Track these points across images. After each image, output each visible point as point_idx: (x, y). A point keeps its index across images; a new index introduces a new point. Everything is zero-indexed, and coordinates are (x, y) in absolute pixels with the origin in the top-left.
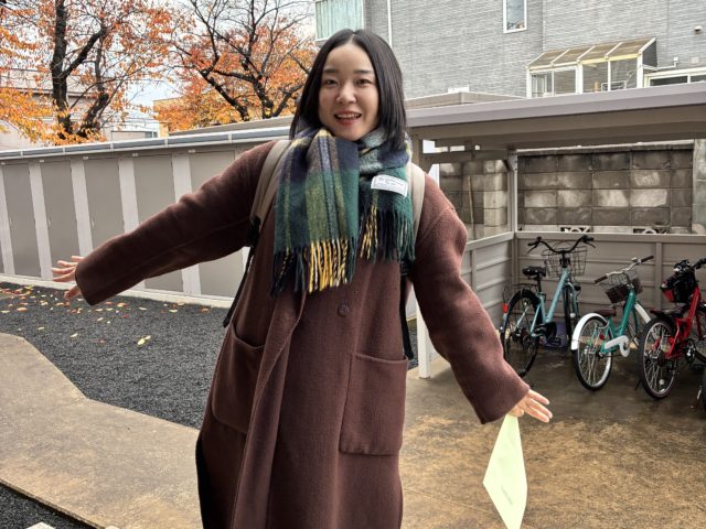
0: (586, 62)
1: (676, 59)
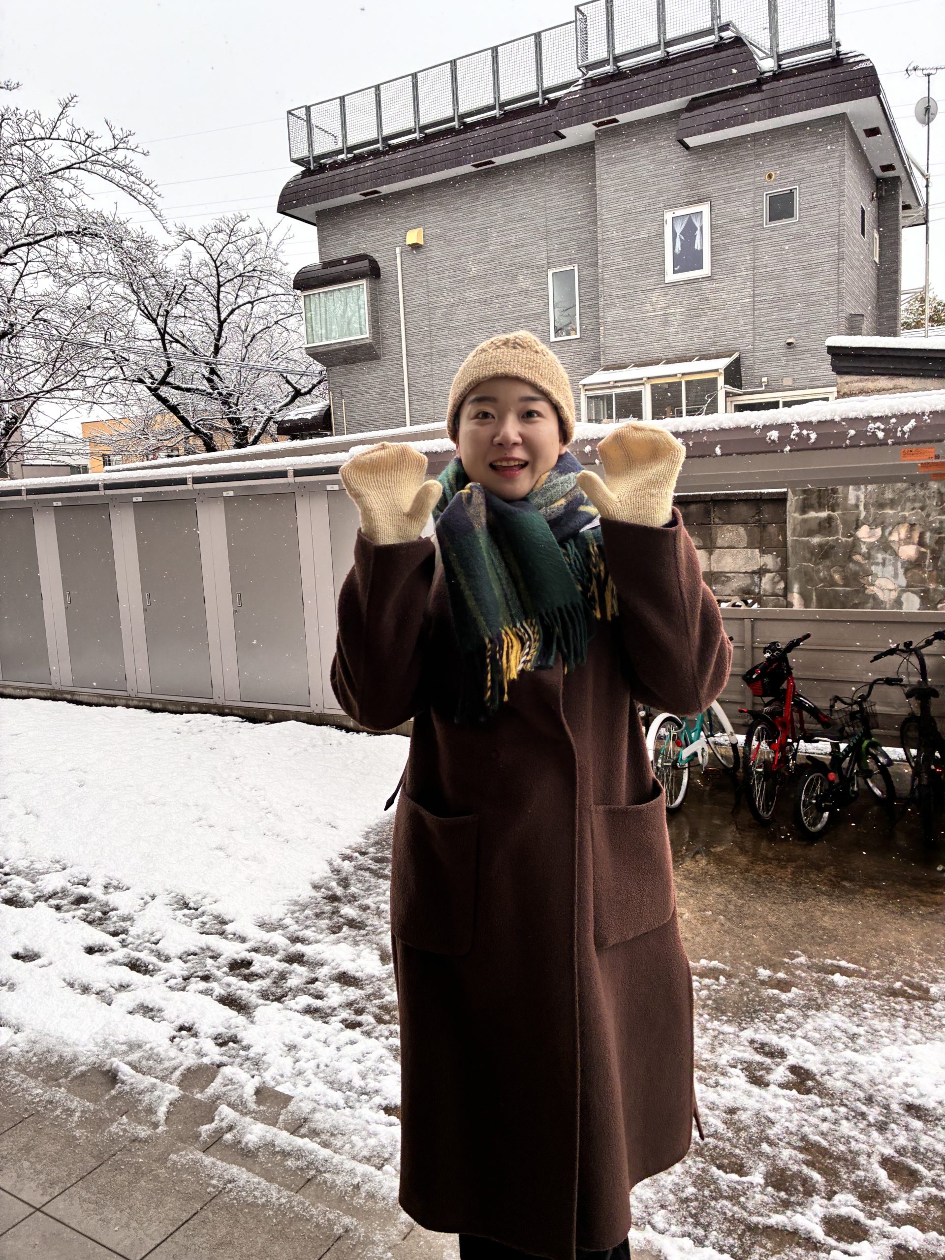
0: (656, 381)
1: (764, 379)
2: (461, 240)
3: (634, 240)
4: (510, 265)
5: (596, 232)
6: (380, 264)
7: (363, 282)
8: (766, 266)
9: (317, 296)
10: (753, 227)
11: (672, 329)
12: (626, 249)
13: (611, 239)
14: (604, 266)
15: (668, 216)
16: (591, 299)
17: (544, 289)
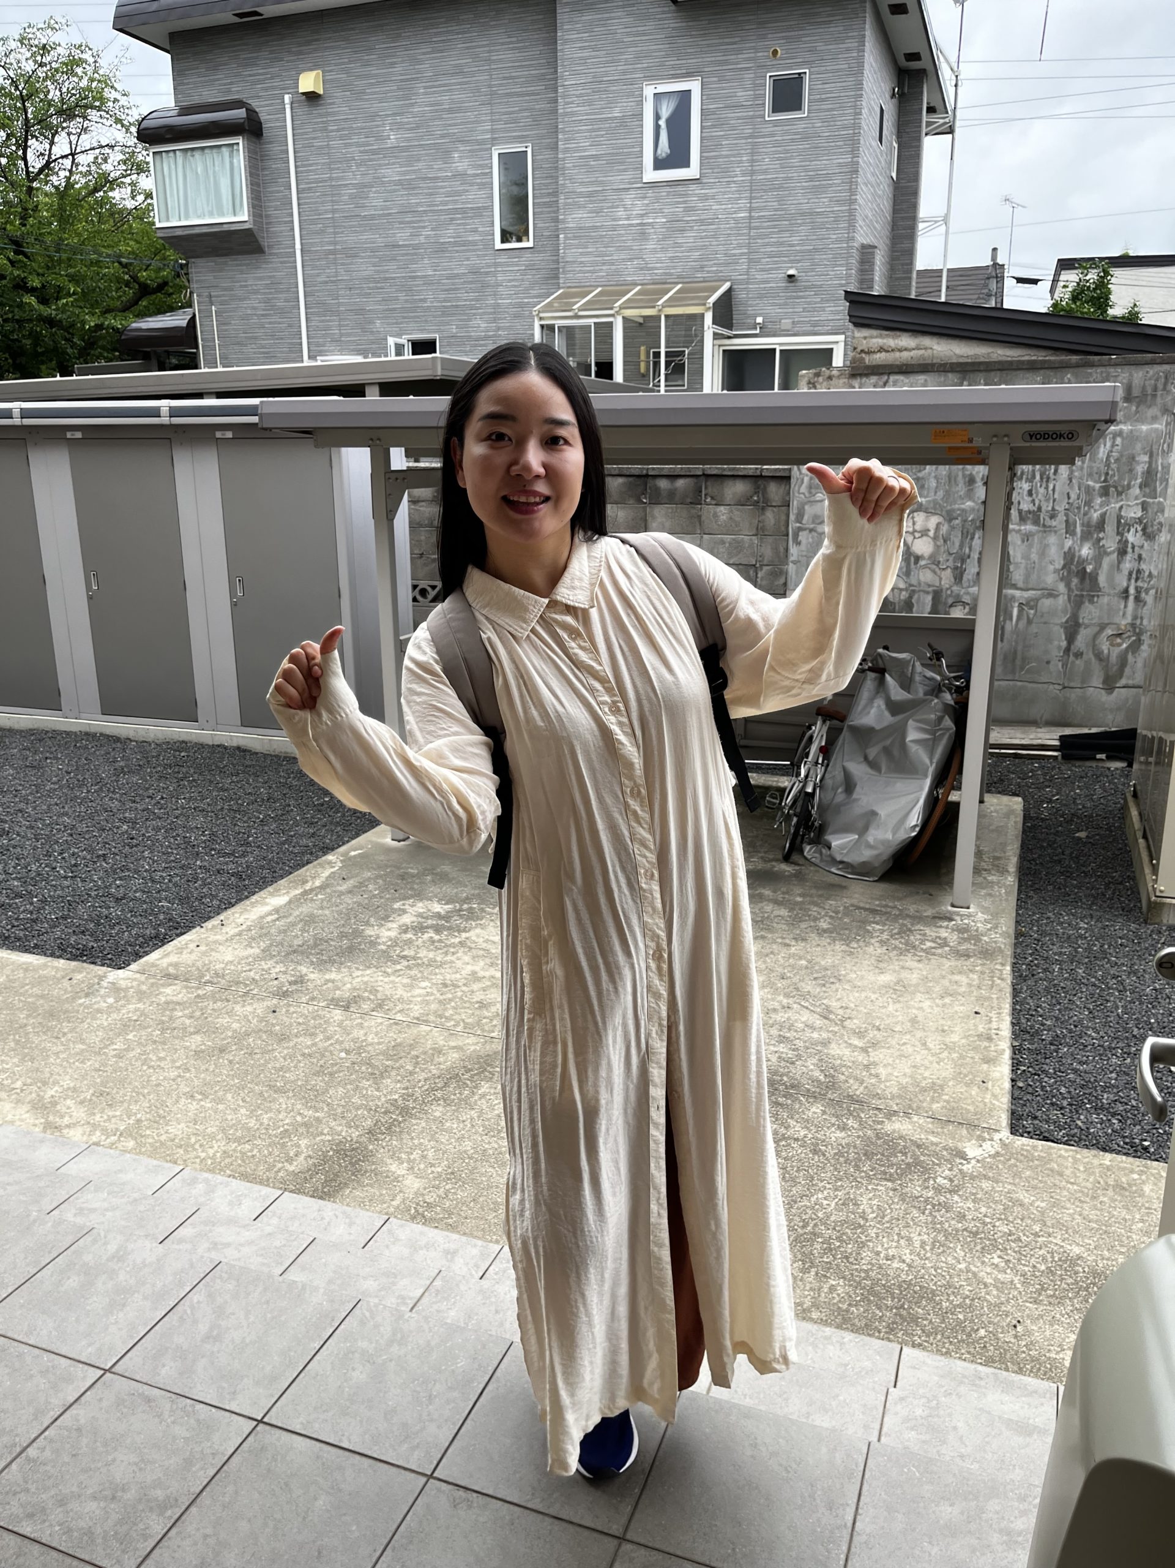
0: (629, 313)
1: (759, 320)
2: (375, 93)
3: (606, 119)
4: (443, 136)
5: (556, 101)
6: (263, 117)
7: (240, 140)
8: (765, 172)
9: (171, 154)
10: (752, 117)
11: (650, 245)
12: (594, 130)
13: (573, 114)
14: (566, 150)
15: (649, 91)
16: (549, 194)
17: (486, 174)
